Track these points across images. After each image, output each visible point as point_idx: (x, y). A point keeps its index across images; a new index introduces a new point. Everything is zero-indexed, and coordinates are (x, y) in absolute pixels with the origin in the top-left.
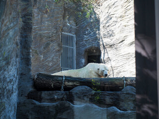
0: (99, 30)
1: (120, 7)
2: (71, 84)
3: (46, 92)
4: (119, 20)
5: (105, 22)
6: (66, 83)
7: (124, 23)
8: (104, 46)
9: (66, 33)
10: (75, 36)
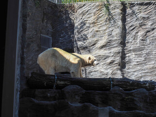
0: (73, 34)
1: (93, 14)
2: (62, 83)
3: (39, 90)
4: (91, 25)
5: (79, 27)
6: (58, 82)
7: (96, 29)
8: (78, 48)
9: (44, 36)
10: (51, 38)
